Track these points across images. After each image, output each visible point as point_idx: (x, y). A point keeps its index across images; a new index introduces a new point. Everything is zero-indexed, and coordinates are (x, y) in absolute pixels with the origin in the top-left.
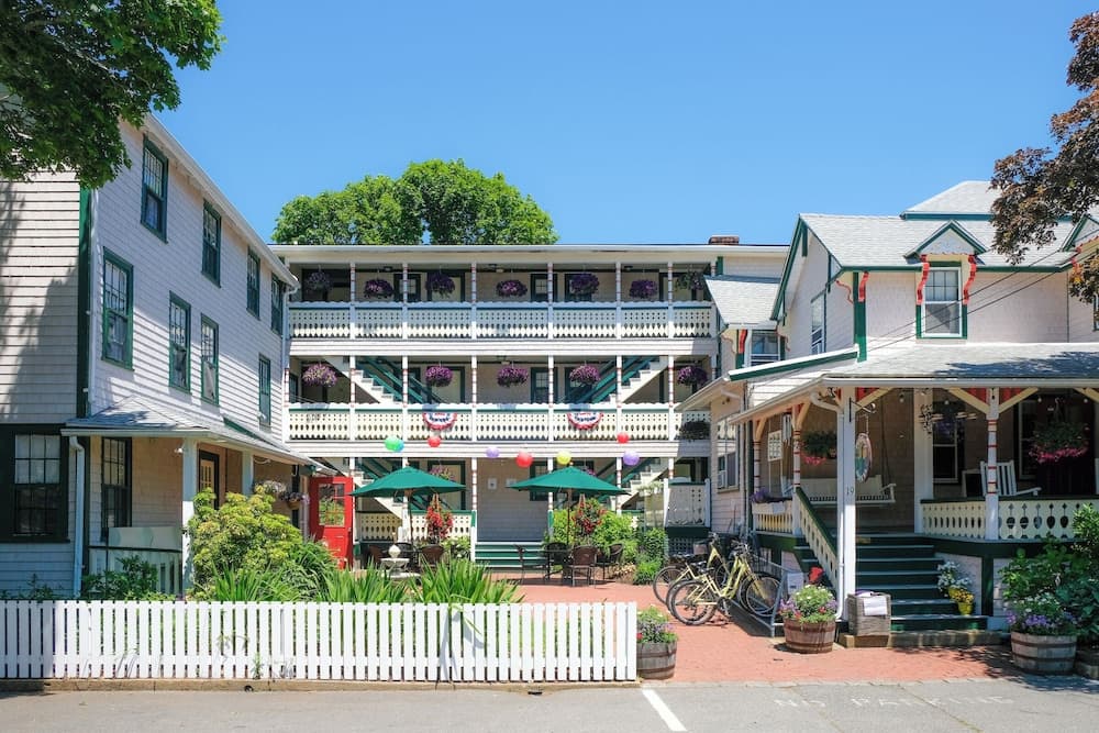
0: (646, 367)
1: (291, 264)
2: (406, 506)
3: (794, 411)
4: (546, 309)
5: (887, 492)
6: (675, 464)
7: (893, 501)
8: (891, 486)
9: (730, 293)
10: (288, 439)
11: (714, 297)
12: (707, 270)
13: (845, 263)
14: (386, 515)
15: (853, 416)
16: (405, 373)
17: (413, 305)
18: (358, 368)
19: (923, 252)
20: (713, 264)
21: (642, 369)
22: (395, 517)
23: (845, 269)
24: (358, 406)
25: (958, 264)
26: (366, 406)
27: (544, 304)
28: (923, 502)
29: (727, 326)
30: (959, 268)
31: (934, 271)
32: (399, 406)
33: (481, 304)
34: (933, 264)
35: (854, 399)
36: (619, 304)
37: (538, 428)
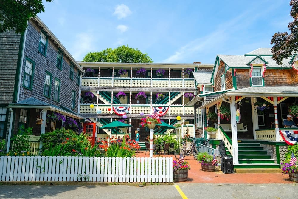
0: (177, 95)
1: (83, 67)
2: (111, 132)
3: (217, 104)
4: (150, 80)
5: (245, 128)
6: (185, 121)
7: (247, 130)
8: (246, 126)
9: (199, 76)
10: (79, 113)
11: (195, 77)
12: (193, 70)
13: (230, 66)
14: (105, 134)
15: (235, 104)
16: (112, 96)
17: (115, 78)
18: (99, 94)
19: (251, 63)
20: (194, 69)
21: (176, 95)
22: (108, 135)
23: (230, 67)
24: (99, 104)
25: (261, 67)
26: (101, 104)
27: (150, 78)
28: (256, 130)
29: (198, 84)
30: (261, 68)
31: (254, 69)
32: (110, 104)
33: (133, 78)
34: (254, 67)
35: (235, 100)
36: (169, 79)
37: (148, 111)
